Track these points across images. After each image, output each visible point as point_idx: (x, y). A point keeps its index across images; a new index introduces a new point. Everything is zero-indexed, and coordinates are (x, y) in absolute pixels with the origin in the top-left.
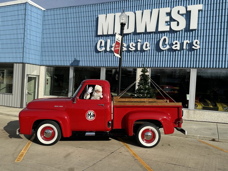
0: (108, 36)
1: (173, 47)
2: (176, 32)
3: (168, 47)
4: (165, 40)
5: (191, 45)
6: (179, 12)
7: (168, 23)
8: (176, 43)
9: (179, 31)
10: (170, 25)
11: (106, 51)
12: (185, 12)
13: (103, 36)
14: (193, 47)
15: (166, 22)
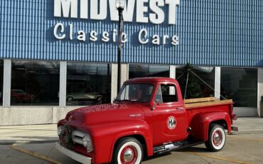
0: (69, 19)
1: (153, 42)
2: (154, 25)
3: (147, 41)
4: (144, 32)
5: (169, 40)
6: (157, 3)
7: (146, 14)
8: (156, 38)
9: (157, 25)
10: (148, 16)
11: (67, 39)
12: (163, 5)
13: (62, 18)
14: (173, 43)
15: (144, 13)
